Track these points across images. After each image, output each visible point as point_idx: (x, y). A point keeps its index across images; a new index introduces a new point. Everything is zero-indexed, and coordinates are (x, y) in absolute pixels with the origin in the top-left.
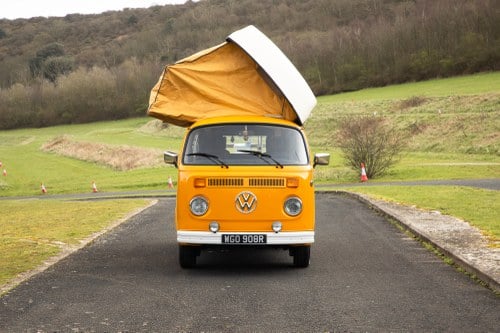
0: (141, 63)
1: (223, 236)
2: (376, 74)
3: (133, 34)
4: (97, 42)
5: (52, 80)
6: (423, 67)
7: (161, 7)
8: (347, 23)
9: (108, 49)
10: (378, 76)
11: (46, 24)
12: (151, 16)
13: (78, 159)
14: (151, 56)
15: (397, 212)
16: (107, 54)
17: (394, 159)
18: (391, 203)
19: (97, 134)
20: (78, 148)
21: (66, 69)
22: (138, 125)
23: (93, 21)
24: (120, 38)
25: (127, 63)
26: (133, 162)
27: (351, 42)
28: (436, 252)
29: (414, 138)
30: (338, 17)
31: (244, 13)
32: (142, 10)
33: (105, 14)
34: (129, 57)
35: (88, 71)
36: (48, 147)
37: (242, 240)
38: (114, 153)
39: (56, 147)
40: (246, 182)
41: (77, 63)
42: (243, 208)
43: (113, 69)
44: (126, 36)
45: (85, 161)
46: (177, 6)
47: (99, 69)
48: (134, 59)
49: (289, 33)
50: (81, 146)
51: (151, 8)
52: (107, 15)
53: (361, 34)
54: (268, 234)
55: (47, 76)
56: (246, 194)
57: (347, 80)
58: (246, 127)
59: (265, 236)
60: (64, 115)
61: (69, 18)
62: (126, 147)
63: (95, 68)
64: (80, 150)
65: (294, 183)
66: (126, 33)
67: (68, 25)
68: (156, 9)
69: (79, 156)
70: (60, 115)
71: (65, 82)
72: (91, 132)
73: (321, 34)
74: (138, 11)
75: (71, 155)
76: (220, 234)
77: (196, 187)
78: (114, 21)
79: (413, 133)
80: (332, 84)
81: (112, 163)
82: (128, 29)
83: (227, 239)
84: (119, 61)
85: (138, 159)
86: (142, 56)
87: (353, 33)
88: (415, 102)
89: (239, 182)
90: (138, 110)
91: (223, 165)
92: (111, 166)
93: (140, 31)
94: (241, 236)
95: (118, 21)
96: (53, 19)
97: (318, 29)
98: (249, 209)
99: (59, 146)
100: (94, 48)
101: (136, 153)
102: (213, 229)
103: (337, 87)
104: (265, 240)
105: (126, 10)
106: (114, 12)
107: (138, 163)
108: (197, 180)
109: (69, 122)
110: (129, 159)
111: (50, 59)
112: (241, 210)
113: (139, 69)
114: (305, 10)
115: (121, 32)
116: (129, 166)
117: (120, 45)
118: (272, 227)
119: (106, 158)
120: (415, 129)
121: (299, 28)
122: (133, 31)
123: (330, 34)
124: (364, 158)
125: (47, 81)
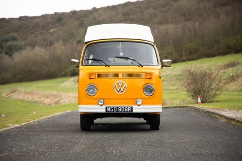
0: (65, 45)
1: (106, 108)
2: (209, 49)
3: (60, 28)
4: (38, 33)
5: (10, 56)
6: (238, 45)
7: (77, 11)
8: (190, 20)
9: (44, 37)
10: (210, 51)
11: (7, 22)
12: (71, 17)
13: (26, 101)
14: (71, 41)
15: (217, 111)
16: (44, 40)
17: (218, 93)
18: (214, 108)
19: (37, 87)
20: (25, 95)
21: (19, 49)
22: (63, 82)
23: (36, 21)
24: (52, 30)
25: (56, 45)
26: (59, 101)
27: (193, 30)
28: (239, 124)
29: (232, 84)
30: (185, 16)
31: (128, 14)
32: (66, 13)
33: (43, 16)
34: (57, 41)
35: (32, 50)
36: (7, 95)
37: (118, 110)
38: (47, 97)
39: (12, 94)
40: (120, 75)
41: (26, 45)
42: (118, 92)
43: (48, 48)
44: (55, 29)
45: (29, 102)
46: (87, 11)
47: (39, 48)
48: (61, 42)
49: (156, 26)
50: (27, 93)
51: (71, 12)
52: (44, 17)
53: (199, 25)
54: (134, 107)
55: (7, 53)
56: (120, 82)
57: (190, 53)
58: (120, 43)
59: (132, 108)
60: (17, 77)
61: (21, 18)
62: (54, 92)
63: (37, 48)
64: (26, 96)
65: (149, 76)
66: (55, 27)
67: (21, 23)
68: (74, 13)
69: (26, 99)
70: (15, 77)
71: (18, 57)
72: (34, 87)
73: (174, 26)
74: (63, 14)
75: (21, 98)
76: (104, 107)
77: (90, 79)
78: (48, 20)
79: (231, 81)
80: (181, 56)
81: (46, 102)
82: (56, 25)
83: (109, 110)
84: (51, 44)
85: (62, 99)
86: (65, 41)
87: (194, 25)
88: (232, 65)
89: (116, 75)
90: (63, 73)
91: (106, 65)
92: (45, 104)
93: (64, 26)
94: (117, 108)
95: (51, 20)
96: (11, 20)
97: (172, 23)
98: (122, 92)
99: (14, 94)
100: (36, 36)
101: (61, 96)
102: (100, 103)
103: (184, 58)
104: (132, 110)
105: (56, 13)
106: (48, 15)
107: (62, 101)
108: (90, 74)
109: (21, 81)
110: (56, 100)
111: (9, 43)
112: (117, 92)
113: (63, 48)
114: (165, 12)
115: (52, 26)
116: (56, 103)
117: (52, 34)
118: (136, 102)
119: (42, 99)
120: (232, 79)
121: (161, 23)
122: (60, 26)
123: (180, 25)
124: (200, 92)
125: (7, 56)
